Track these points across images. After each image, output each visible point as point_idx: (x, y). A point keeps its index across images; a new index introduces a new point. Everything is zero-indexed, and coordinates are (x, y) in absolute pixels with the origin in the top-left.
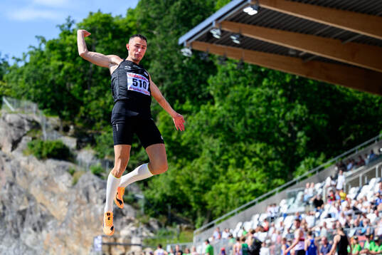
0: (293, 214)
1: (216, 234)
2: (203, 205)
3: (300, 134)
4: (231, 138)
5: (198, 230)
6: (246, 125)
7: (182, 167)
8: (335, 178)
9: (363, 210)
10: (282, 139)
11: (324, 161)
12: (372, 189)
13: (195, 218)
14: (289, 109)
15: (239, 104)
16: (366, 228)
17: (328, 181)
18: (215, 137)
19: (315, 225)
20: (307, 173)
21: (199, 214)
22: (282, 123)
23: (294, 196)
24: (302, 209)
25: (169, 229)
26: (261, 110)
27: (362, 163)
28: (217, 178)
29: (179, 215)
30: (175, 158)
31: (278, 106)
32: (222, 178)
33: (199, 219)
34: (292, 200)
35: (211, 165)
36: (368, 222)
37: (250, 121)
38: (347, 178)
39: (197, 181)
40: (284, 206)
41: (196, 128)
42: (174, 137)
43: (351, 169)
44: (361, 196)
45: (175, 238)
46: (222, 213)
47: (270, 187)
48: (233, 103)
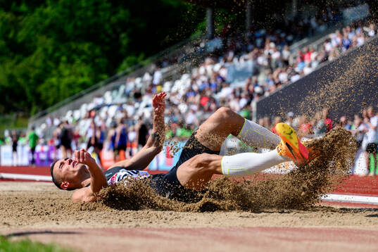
0: (116, 104)
1: (49, 121)
2: (37, 96)
3: (123, 35)
4: (62, 38)
5: (33, 118)
6: (75, 27)
7: (19, 62)
8: (152, 74)
9: (176, 102)
10: (107, 40)
11: (144, 59)
12: (184, 84)
13: (30, 107)
14: (114, 13)
15: (70, 7)
16: (177, 118)
17: (147, 77)
18: (49, 37)
19: (134, 114)
20: (128, 70)
21: (34, 104)
22: (107, 26)
23: (117, 89)
24: (124, 100)
25: (7, 117)
26: (90, 13)
27: (176, 61)
28: (50, 72)
29: (15, 105)
30: (11, 54)
31: (104, 10)
32: (54, 72)
33: (34, 108)
34: (115, 93)
35: (44, 61)
36: (180, 112)
37: (79, 23)
38: (163, 74)
39: (32, 75)
40: (108, 97)
41: (31, 27)
42: (11, 35)
43: (166, 66)
44: (174, 90)
45: (12, 124)
46: (55, 102)
47: (96, 81)
48: (64, 6)
